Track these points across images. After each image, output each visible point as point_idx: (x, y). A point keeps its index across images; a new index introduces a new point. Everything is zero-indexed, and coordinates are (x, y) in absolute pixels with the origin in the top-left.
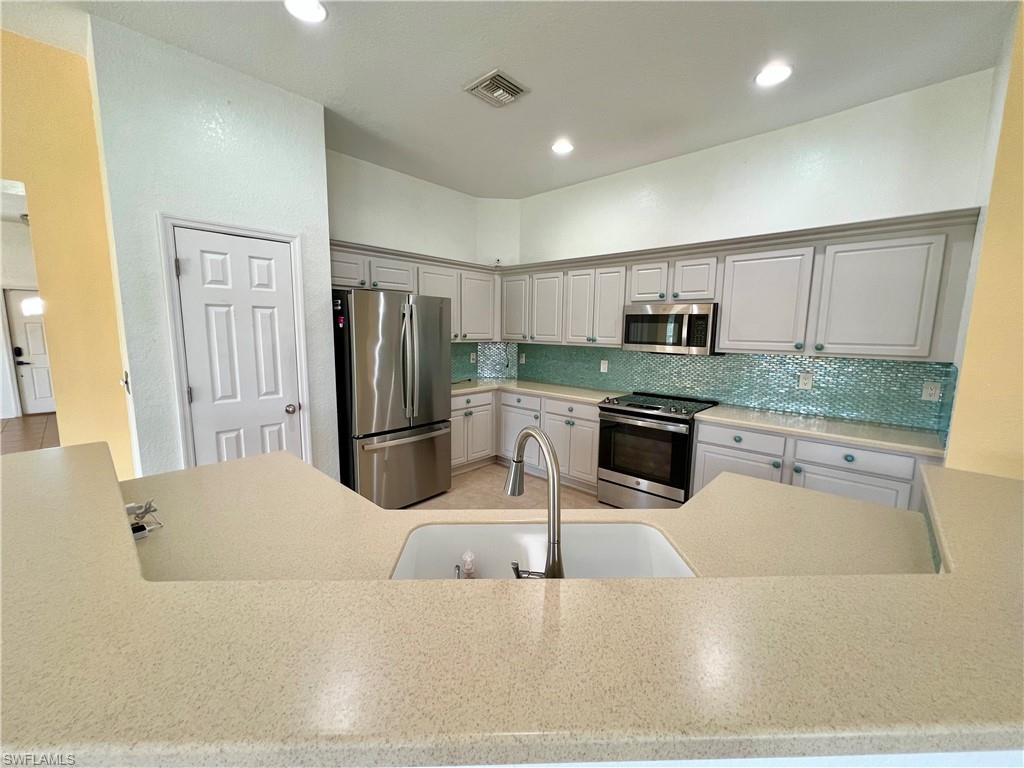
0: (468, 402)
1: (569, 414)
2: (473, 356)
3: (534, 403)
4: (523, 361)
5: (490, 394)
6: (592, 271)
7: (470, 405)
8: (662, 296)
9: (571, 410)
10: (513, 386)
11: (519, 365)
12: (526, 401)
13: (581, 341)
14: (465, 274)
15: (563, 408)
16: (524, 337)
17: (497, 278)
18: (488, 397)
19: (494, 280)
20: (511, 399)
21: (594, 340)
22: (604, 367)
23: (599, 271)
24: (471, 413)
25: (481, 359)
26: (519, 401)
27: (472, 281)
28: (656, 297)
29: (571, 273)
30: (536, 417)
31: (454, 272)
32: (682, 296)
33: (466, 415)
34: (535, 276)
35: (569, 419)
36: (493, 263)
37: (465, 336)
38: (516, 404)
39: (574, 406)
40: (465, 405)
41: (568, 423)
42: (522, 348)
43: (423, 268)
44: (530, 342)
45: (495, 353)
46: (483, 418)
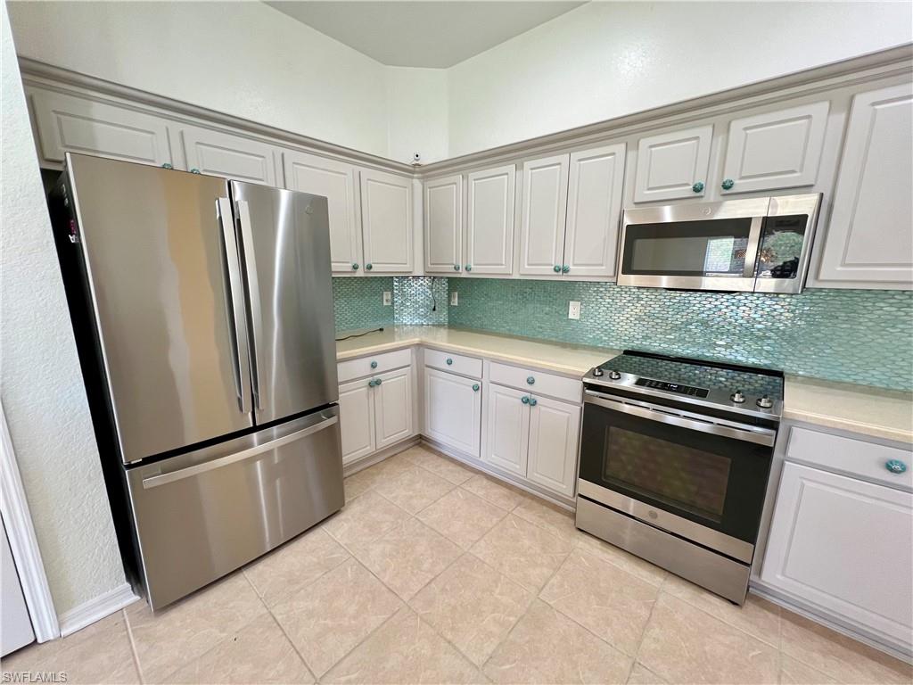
0: (374, 366)
1: (529, 387)
2: (387, 296)
3: (473, 367)
4: (455, 302)
5: (409, 350)
6: (564, 158)
7: (377, 370)
8: (697, 189)
9: (531, 382)
10: (441, 338)
11: (450, 308)
12: (460, 364)
13: (546, 272)
14: (367, 173)
15: (519, 378)
16: (457, 268)
17: (417, 183)
18: (406, 357)
19: (412, 185)
20: (440, 360)
21: (565, 271)
22: (574, 311)
23: (576, 155)
24: (378, 383)
25: (398, 300)
26: (450, 362)
27: (379, 185)
28: (687, 191)
29: (528, 165)
30: (476, 389)
31: (349, 169)
32: (740, 185)
33: (371, 385)
34: (472, 175)
35: (528, 395)
36: (408, 159)
37: (370, 267)
38: (446, 367)
39: (536, 375)
40: (368, 371)
41: (526, 401)
42: (454, 283)
43: (292, 155)
44: (464, 275)
45: (419, 291)
46: (397, 386)
